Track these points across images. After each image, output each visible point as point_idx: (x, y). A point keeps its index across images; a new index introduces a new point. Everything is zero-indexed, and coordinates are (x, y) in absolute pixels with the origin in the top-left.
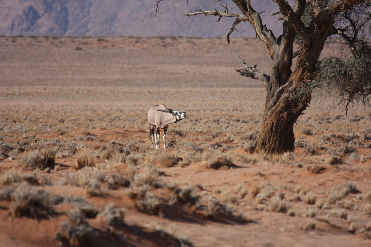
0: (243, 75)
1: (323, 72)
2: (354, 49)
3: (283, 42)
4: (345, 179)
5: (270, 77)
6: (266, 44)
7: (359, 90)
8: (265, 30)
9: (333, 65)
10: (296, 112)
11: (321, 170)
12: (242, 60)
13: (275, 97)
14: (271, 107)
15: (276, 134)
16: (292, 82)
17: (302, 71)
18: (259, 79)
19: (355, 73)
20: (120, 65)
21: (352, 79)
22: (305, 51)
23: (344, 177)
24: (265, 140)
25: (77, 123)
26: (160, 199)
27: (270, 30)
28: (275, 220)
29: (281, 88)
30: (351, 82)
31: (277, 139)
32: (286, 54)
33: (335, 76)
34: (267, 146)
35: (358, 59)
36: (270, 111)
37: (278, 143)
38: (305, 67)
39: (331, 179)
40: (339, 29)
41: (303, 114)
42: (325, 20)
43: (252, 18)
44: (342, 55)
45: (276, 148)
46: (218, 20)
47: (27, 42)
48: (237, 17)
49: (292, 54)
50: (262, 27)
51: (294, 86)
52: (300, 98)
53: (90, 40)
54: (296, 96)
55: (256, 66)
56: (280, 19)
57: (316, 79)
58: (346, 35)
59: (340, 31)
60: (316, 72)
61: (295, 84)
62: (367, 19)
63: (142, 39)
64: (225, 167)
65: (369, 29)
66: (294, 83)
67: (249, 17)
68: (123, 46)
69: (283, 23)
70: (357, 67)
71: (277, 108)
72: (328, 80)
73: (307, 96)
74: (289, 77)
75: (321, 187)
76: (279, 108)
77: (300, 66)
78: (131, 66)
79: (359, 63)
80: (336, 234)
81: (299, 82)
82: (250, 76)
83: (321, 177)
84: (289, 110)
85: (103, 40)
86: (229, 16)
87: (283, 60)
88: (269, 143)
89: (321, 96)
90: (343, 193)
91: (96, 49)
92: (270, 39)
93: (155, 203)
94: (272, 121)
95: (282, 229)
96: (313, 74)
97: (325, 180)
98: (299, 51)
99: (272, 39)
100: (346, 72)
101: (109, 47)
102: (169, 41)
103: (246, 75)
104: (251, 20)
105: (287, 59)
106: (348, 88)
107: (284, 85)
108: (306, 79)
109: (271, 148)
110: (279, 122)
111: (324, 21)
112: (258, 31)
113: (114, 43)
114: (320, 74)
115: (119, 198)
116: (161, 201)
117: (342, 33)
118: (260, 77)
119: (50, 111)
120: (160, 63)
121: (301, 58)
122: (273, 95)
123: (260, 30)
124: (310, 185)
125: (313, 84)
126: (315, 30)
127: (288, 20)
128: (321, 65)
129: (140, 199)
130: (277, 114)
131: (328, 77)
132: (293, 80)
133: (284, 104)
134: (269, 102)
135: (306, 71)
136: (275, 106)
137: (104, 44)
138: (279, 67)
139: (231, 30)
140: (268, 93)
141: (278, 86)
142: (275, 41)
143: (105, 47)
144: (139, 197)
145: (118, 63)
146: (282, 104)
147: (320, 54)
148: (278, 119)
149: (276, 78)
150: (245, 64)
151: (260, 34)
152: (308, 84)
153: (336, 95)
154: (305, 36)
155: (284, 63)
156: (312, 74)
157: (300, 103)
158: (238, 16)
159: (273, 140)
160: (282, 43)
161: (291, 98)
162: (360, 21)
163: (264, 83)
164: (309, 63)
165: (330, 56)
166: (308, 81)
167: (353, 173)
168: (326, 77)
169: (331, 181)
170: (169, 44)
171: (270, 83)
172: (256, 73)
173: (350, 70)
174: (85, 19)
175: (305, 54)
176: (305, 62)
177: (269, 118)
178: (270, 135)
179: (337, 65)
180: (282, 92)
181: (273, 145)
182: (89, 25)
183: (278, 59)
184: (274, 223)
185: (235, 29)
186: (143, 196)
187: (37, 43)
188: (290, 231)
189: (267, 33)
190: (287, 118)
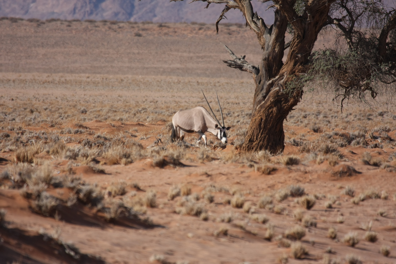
0: (231, 67)
1: (316, 65)
2: (349, 40)
3: (275, 31)
4: (296, 181)
5: (260, 69)
6: (257, 33)
7: (354, 85)
8: (256, 18)
9: (327, 57)
10: (286, 107)
11: (272, 171)
12: (230, 50)
13: (264, 91)
14: (260, 102)
15: (265, 131)
16: (283, 75)
17: (294, 63)
18: (247, 71)
19: (350, 66)
20: (180, 54)
21: (347, 73)
22: (297, 41)
23: (296, 179)
24: (252, 137)
25: (97, 115)
26: (57, 199)
27: (261, 18)
28: (186, 225)
29: (270, 81)
30: (346, 76)
31: (265, 136)
32: (277, 45)
33: (328, 70)
34: (254, 143)
35: (353, 52)
36: (259, 106)
37: (267, 141)
38: (297, 59)
39: (282, 181)
40: (335, 19)
41: (294, 109)
42: (320, 8)
43: (242, 5)
44: (337, 47)
45: (264, 146)
46: (206, 6)
47: (83, 27)
48: (226, 4)
49: (284, 45)
50: (253, 15)
51: (285, 80)
52: (290, 93)
53: (151, 25)
54: (287, 90)
55: (245, 57)
56: (271, 7)
57: (308, 73)
58: (342, 25)
59: (336, 21)
60: (308, 64)
61: (286, 77)
62: (364, 9)
63: (206, 26)
64: (172, 165)
65: (366, 20)
66: (284, 76)
67: (240, 4)
68: (185, 33)
69: (275, 11)
70: (352, 60)
71: (266, 102)
72: (321, 74)
73: (298, 91)
74: (280, 69)
75: (269, 189)
76: (269, 103)
77: (292, 58)
78: (192, 55)
79: (354, 56)
80: (249, 241)
81: (290, 75)
82: (239, 68)
83: (271, 179)
84: (279, 105)
85: (165, 26)
86: (218, 3)
87: (274, 51)
88: (256, 140)
89: (313, 91)
90: (281, 197)
91: (156, 36)
92: (261, 28)
93: (51, 203)
94: (261, 117)
95: (190, 235)
96: (306, 67)
97: (275, 182)
98: (291, 42)
99: (263, 28)
100: (340, 65)
101: (170, 34)
102: (234, 28)
103: (234, 66)
104: (241, 7)
105: (278, 50)
106: (343, 83)
107: (275, 78)
108: (297, 72)
109: (258, 145)
110: (268, 118)
111: (318, 10)
112: (248, 19)
113: (176, 30)
114: (312, 67)
115: (12, 198)
116: (58, 202)
117: (338, 23)
118: (249, 69)
119: (80, 100)
120: (223, 52)
121: (292, 49)
122: (262, 89)
123: (251, 19)
124: (258, 187)
125: (305, 77)
126: (308, 19)
127: (280, 8)
128: (314, 57)
129: (35, 200)
130: (266, 109)
131: (321, 71)
132: (284, 73)
133: (273, 98)
134: (258, 96)
135: (298, 64)
136: (264, 100)
137: (165, 30)
138: (269, 59)
139: (220, 17)
140: (257, 86)
141: (268, 79)
142: (266, 30)
143: (166, 34)
144: (33, 197)
145: (178, 51)
146: (271, 99)
147: (313, 45)
148: (266, 115)
149: (266, 70)
150: (234, 54)
151: (251, 23)
152: (299, 78)
153: (330, 89)
154: (297, 26)
155: (275, 54)
156: (304, 67)
157: (290, 97)
158: (228, 3)
159: (261, 136)
160: (273, 32)
161: (282, 92)
162: (357, 11)
163: (253, 76)
164: (301, 55)
165: (325, 48)
166: (300, 74)
167: (306, 175)
168: (319, 70)
169: (281, 183)
170: (234, 31)
171: (259, 76)
172: (245, 64)
173: (345, 64)
174: (153, 3)
175: (297, 45)
176: (297, 53)
177: (258, 113)
178: (258, 131)
179: (331, 58)
180: (272, 85)
181: (261, 143)
182: (158, 10)
183: (269, 50)
184: (183, 227)
185: (225, 16)
186: (39, 196)
187: (94, 28)
188: (199, 237)
189: (258, 21)
190: (276, 114)
